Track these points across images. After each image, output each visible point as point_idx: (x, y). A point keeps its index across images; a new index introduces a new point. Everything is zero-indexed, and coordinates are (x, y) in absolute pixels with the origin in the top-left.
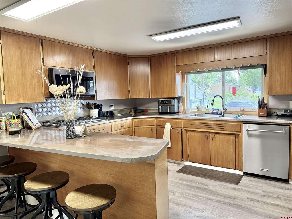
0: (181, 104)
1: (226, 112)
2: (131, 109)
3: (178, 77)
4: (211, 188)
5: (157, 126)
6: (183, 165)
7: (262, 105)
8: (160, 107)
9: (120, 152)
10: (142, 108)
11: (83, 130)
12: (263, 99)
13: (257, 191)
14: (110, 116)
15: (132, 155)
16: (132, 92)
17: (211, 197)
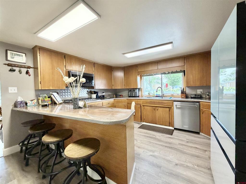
0: (140, 92)
1: (164, 96)
2: (114, 95)
3: (139, 78)
4: (157, 137)
5: (127, 103)
6: (142, 124)
7: (183, 92)
8: (129, 93)
9: (103, 117)
10: (120, 94)
11: (84, 104)
12: (184, 89)
13: (183, 139)
14: (102, 98)
15: (111, 119)
16: (114, 85)
17: (158, 143)
